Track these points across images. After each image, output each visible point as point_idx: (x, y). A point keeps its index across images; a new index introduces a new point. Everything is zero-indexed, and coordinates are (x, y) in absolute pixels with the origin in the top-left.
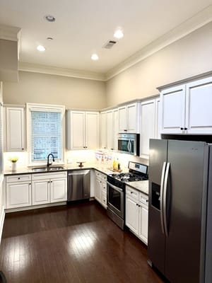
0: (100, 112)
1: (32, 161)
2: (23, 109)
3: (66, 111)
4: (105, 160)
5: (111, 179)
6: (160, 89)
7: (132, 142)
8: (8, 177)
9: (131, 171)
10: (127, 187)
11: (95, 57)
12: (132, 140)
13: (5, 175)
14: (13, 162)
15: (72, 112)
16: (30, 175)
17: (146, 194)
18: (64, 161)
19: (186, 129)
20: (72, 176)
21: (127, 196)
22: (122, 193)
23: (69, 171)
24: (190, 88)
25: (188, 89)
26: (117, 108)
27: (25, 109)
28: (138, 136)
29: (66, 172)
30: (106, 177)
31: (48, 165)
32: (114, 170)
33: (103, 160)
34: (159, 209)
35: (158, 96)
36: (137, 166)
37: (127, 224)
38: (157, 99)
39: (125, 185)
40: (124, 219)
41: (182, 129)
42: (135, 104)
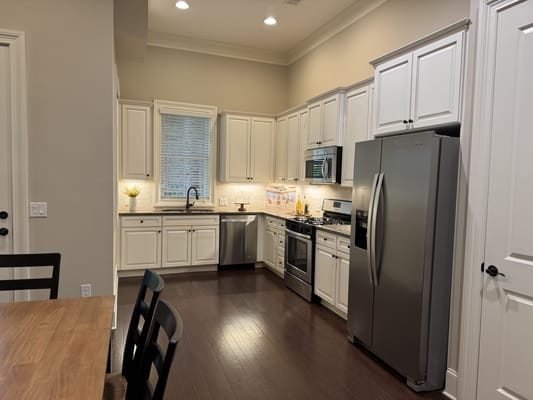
0: (276, 119)
1: (162, 197)
2: (148, 109)
3: (219, 116)
4: (283, 202)
5: (292, 225)
6: (375, 63)
7: (329, 162)
8: (124, 218)
9: (326, 214)
10: (318, 233)
11: (270, 21)
12: (329, 157)
13: (120, 215)
14: (133, 196)
15: (228, 116)
16: (159, 218)
17: (347, 236)
18: (213, 202)
19: (411, 121)
20: (225, 223)
21: (317, 246)
22: (310, 243)
23: (222, 215)
24: (419, 57)
25: (416, 58)
26: (305, 107)
27: (152, 108)
28: (340, 150)
29: (218, 217)
30: (284, 222)
31: (188, 206)
32: (299, 214)
33: (279, 203)
34: (366, 248)
35: (371, 80)
36: (337, 205)
37: (318, 292)
38: (372, 85)
39: (314, 229)
40: (313, 284)
41: (405, 122)
42: (336, 96)
